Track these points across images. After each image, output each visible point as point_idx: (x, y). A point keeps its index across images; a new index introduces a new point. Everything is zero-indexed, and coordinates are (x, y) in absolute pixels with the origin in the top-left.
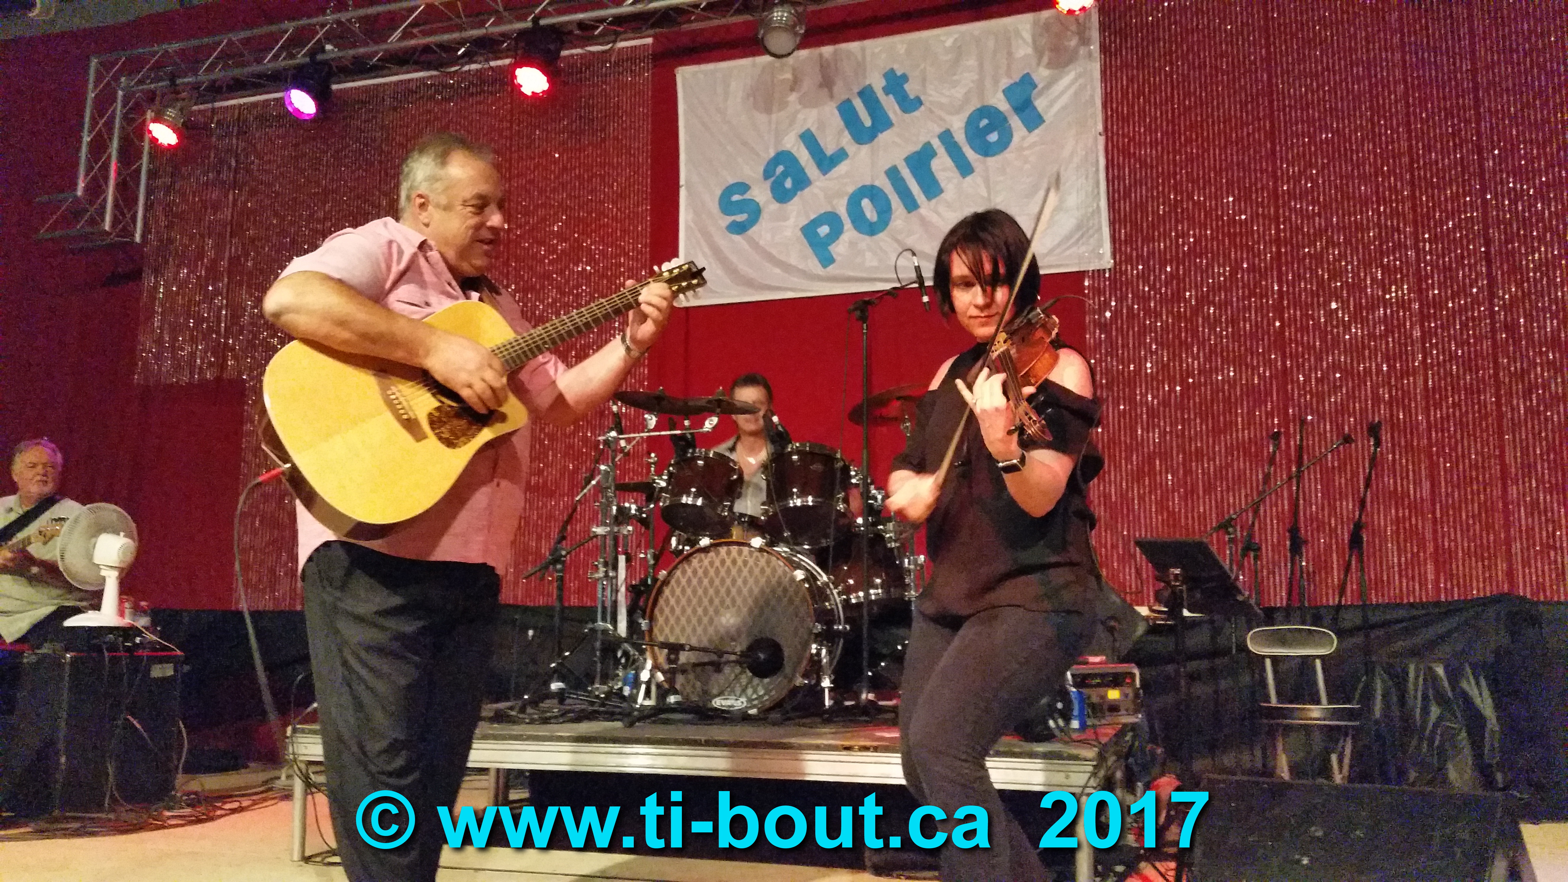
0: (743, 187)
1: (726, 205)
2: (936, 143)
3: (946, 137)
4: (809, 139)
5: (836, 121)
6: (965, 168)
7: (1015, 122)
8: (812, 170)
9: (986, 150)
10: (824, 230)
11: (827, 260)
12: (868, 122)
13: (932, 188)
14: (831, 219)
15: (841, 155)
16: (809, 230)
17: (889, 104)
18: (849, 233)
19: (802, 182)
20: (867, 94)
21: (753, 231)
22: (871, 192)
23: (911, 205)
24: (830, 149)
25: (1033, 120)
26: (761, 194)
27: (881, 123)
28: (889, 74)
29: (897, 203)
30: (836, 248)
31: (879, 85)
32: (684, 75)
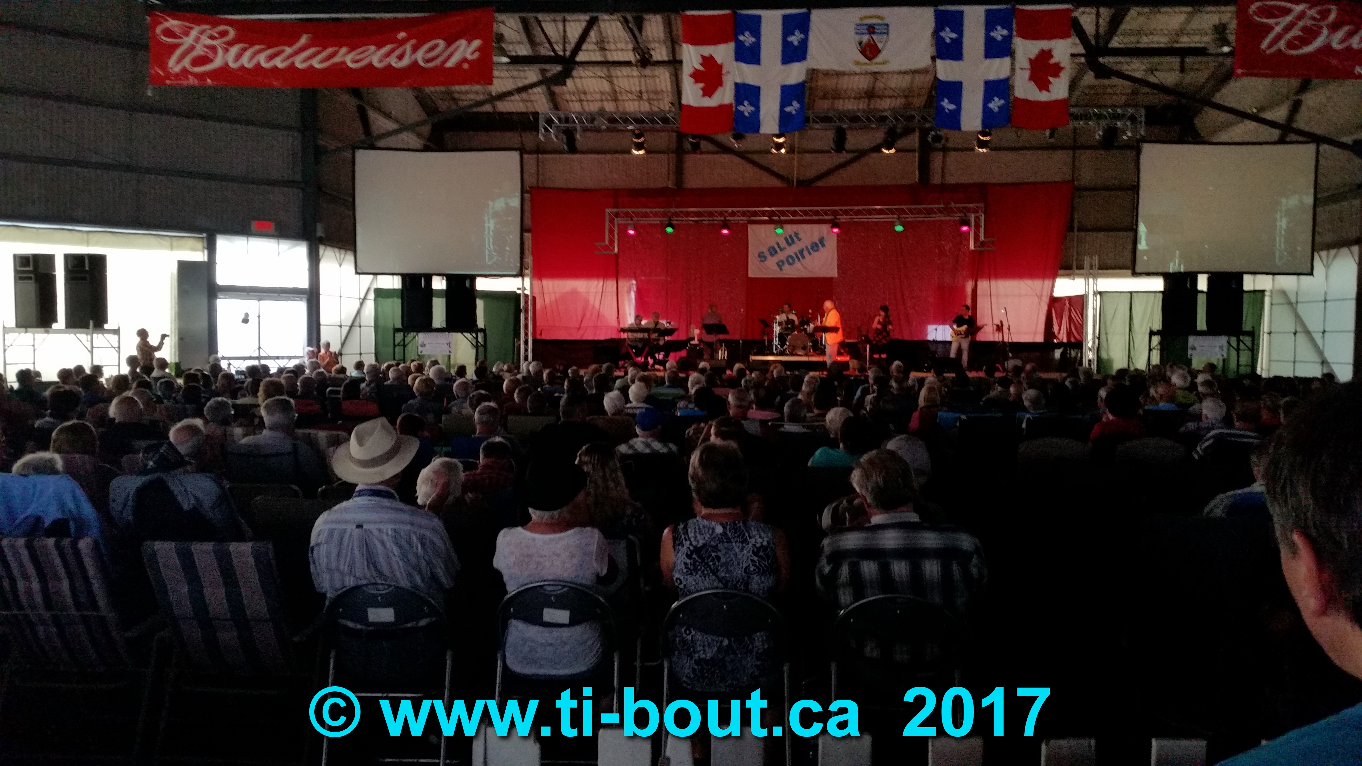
0: (763, 253)
1: (759, 256)
2: (805, 249)
3: (807, 248)
4: (778, 244)
5: (784, 242)
6: (810, 254)
7: (820, 246)
8: (778, 250)
9: (815, 251)
10: (781, 264)
11: (781, 269)
12: (790, 241)
13: (803, 257)
14: (782, 262)
15: (785, 248)
16: (778, 263)
18: (786, 265)
19: (776, 253)
20: (791, 237)
21: (766, 263)
22: (791, 256)
23: (799, 259)
24: (782, 247)
25: (823, 245)
26: (767, 254)
27: (793, 242)
28: (795, 233)
29: (796, 259)
30: (783, 267)
31: (793, 234)
32: (749, 226)
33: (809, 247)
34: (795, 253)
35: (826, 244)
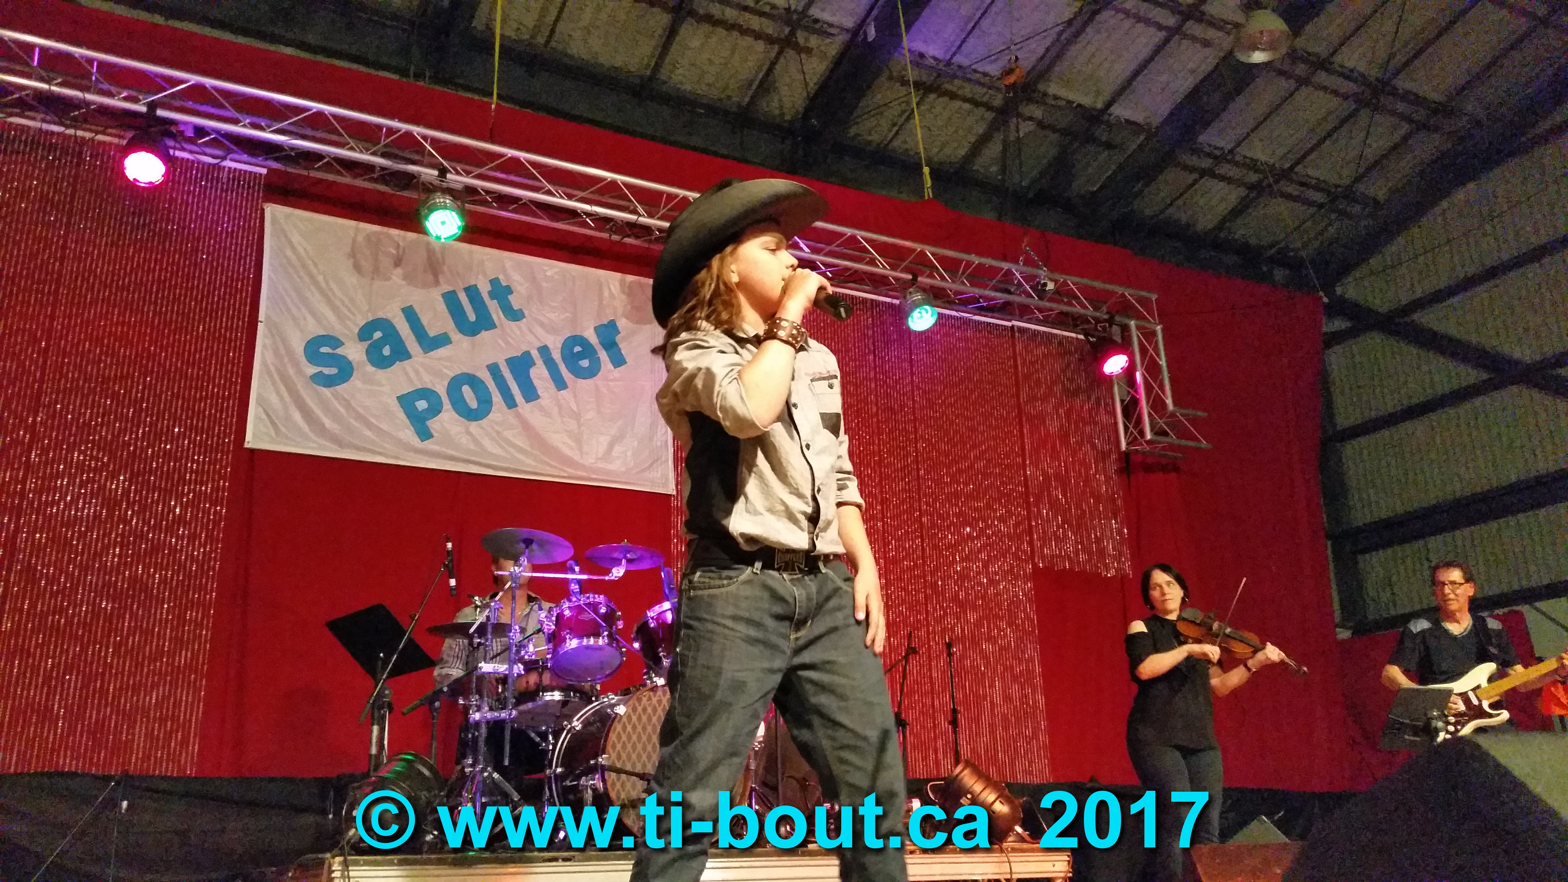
0: (334, 342)
1: (313, 354)
2: (535, 354)
4: (410, 314)
5: (442, 307)
6: (559, 382)
7: (604, 356)
8: (412, 345)
9: (579, 373)
10: (422, 405)
11: (425, 434)
12: (472, 317)
13: (530, 394)
14: (430, 395)
15: (443, 340)
16: (406, 401)
17: (494, 307)
18: (448, 414)
19: (401, 354)
20: (472, 292)
21: (343, 388)
22: (472, 380)
23: (509, 399)
24: (432, 330)
26: (354, 352)
27: (485, 323)
28: (494, 282)
29: (497, 397)
30: (434, 424)
31: (484, 288)
32: (274, 212)
33: (557, 355)
34: (494, 369)
35: (625, 349)
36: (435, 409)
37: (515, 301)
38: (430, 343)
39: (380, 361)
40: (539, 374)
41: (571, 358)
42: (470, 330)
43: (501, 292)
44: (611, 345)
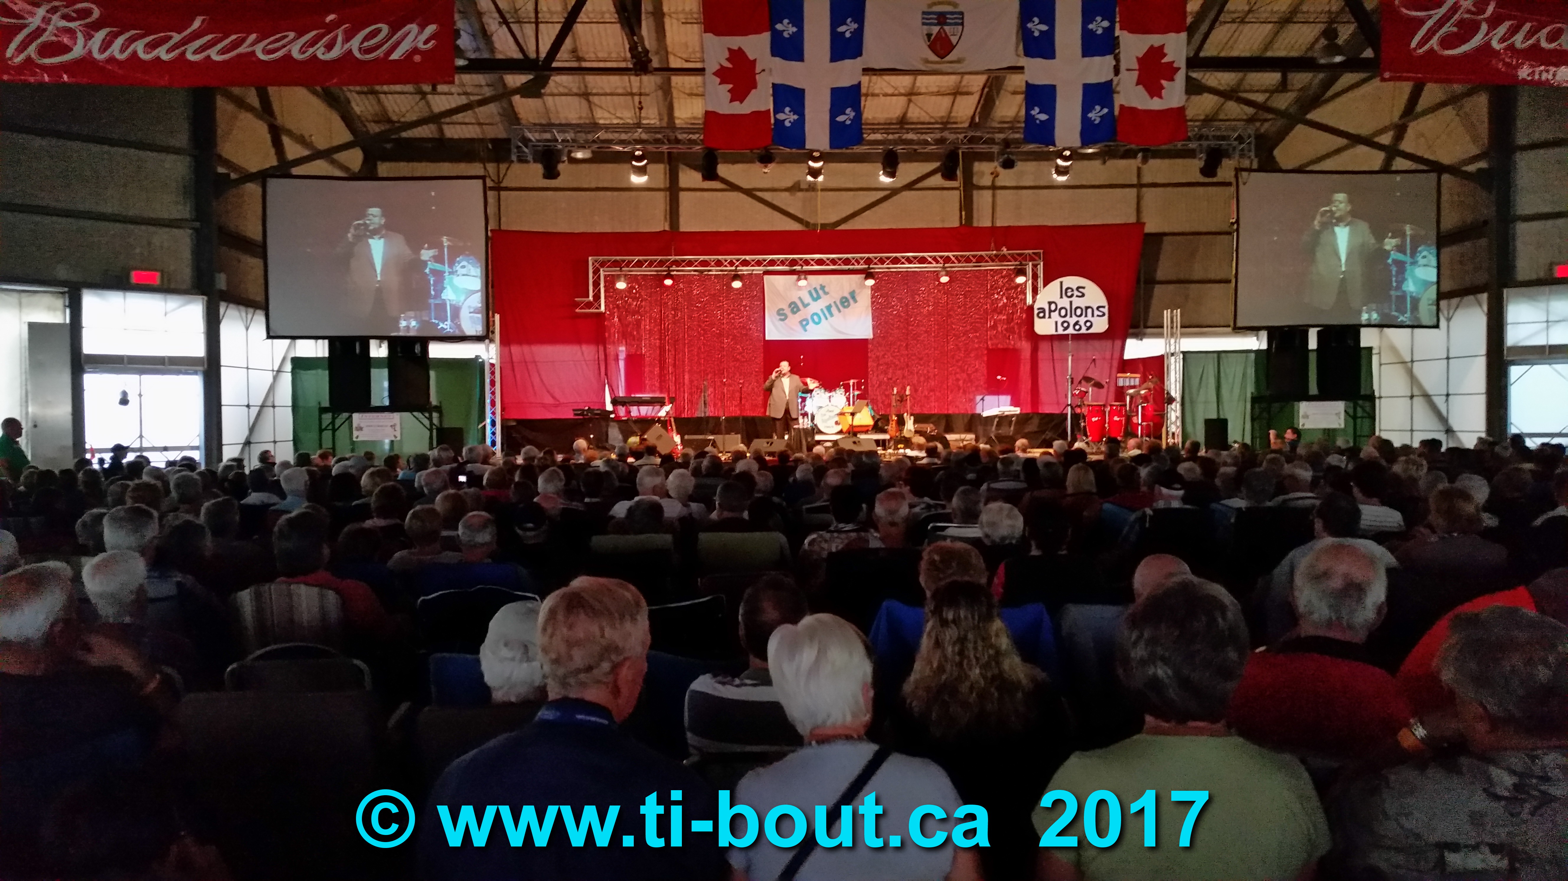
0: (783, 310)
1: (778, 314)
2: (833, 304)
3: (835, 303)
4: (800, 298)
5: (807, 295)
6: (839, 311)
7: (851, 301)
8: (801, 306)
9: (845, 307)
10: (804, 323)
11: (806, 331)
12: (815, 295)
13: (832, 315)
14: (807, 320)
15: (808, 304)
16: (801, 322)
17: (821, 292)
18: (811, 323)
19: (799, 310)
20: (815, 289)
21: (786, 321)
22: (816, 314)
23: (826, 319)
24: (806, 302)
25: (855, 301)
26: (787, 311)
27: (819, 297)
29: (823, 317)
30: (808, 327)
31: (818, 288)
32: (766, 277)
33: (838, 303)
34: (822, 310)
35: (858, 298)
36: (807, 324)
37: (826, 289)
38: (806, 306)
39: (794, 313)
40: (834, 310)
41: (842, 303)
42: (815, 300)
43: (823, 287)
44: (854, 298)
